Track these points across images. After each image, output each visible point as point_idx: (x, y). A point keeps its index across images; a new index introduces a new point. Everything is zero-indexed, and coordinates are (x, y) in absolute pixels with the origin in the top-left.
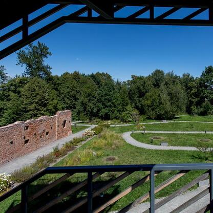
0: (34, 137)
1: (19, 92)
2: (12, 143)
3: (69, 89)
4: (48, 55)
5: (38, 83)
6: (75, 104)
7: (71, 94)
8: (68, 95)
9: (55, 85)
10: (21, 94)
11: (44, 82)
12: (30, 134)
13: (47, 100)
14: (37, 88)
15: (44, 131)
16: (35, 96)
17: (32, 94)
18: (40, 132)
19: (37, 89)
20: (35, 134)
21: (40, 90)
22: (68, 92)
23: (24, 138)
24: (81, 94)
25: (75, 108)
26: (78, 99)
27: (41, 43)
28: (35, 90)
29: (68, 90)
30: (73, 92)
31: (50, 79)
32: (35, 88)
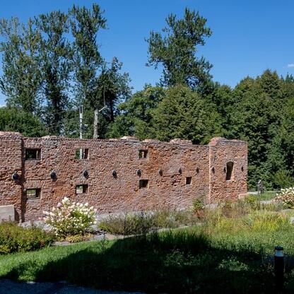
0: (159, 178)
1: (149, 118)
2: (115, 175)
3: (250, 112)
4: (204, 38)
5: (183, 95)
6: (263, 149)
7: (255, 124)
8: (248, 126)
9: (218, 103)
10: (152, 121)
11: (195, 95)
12: (150, 170)
13: (201, 134)
14: (181, 106)
15: (180, 171)
16: (177, 124)
17: (171, 120)
18: (171, 172)
19: (180, 108)
20: (161, 173)
21: (186, 111)
22: (249, 120)
23: (139, 173)
24: (279, 124)
25: (265, 160)
26: (272, 136)
27: (191, 12)
28: (176, 110)
29: (248, 114)
30: (260, 119)
31: (208, 90)
32: (177, 106)
